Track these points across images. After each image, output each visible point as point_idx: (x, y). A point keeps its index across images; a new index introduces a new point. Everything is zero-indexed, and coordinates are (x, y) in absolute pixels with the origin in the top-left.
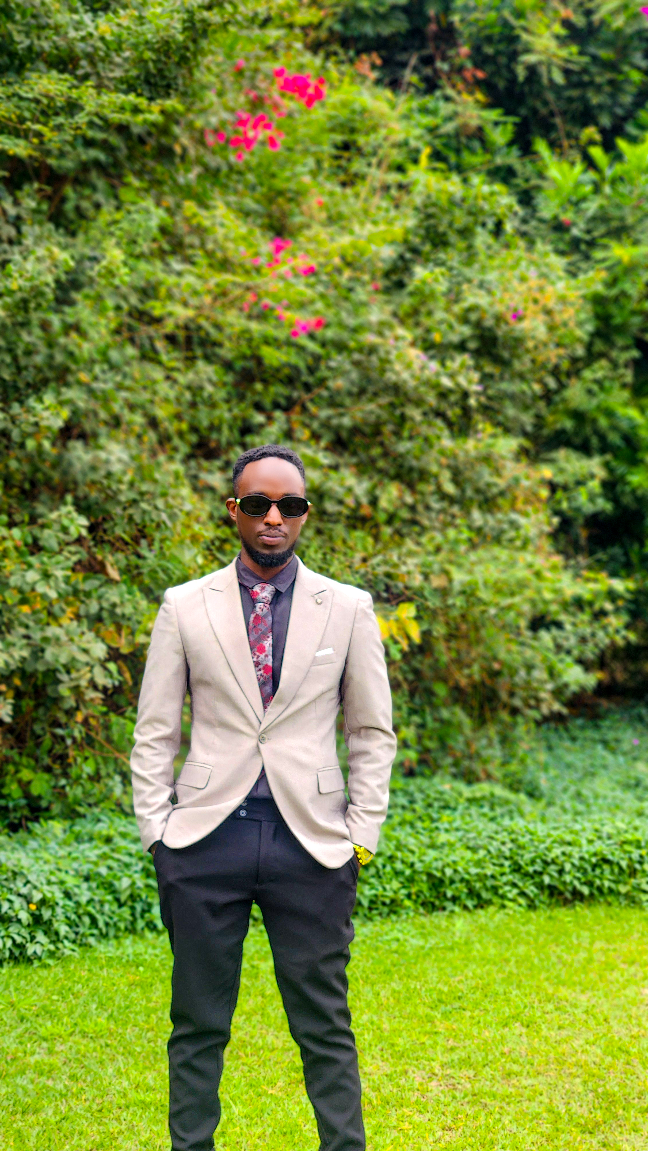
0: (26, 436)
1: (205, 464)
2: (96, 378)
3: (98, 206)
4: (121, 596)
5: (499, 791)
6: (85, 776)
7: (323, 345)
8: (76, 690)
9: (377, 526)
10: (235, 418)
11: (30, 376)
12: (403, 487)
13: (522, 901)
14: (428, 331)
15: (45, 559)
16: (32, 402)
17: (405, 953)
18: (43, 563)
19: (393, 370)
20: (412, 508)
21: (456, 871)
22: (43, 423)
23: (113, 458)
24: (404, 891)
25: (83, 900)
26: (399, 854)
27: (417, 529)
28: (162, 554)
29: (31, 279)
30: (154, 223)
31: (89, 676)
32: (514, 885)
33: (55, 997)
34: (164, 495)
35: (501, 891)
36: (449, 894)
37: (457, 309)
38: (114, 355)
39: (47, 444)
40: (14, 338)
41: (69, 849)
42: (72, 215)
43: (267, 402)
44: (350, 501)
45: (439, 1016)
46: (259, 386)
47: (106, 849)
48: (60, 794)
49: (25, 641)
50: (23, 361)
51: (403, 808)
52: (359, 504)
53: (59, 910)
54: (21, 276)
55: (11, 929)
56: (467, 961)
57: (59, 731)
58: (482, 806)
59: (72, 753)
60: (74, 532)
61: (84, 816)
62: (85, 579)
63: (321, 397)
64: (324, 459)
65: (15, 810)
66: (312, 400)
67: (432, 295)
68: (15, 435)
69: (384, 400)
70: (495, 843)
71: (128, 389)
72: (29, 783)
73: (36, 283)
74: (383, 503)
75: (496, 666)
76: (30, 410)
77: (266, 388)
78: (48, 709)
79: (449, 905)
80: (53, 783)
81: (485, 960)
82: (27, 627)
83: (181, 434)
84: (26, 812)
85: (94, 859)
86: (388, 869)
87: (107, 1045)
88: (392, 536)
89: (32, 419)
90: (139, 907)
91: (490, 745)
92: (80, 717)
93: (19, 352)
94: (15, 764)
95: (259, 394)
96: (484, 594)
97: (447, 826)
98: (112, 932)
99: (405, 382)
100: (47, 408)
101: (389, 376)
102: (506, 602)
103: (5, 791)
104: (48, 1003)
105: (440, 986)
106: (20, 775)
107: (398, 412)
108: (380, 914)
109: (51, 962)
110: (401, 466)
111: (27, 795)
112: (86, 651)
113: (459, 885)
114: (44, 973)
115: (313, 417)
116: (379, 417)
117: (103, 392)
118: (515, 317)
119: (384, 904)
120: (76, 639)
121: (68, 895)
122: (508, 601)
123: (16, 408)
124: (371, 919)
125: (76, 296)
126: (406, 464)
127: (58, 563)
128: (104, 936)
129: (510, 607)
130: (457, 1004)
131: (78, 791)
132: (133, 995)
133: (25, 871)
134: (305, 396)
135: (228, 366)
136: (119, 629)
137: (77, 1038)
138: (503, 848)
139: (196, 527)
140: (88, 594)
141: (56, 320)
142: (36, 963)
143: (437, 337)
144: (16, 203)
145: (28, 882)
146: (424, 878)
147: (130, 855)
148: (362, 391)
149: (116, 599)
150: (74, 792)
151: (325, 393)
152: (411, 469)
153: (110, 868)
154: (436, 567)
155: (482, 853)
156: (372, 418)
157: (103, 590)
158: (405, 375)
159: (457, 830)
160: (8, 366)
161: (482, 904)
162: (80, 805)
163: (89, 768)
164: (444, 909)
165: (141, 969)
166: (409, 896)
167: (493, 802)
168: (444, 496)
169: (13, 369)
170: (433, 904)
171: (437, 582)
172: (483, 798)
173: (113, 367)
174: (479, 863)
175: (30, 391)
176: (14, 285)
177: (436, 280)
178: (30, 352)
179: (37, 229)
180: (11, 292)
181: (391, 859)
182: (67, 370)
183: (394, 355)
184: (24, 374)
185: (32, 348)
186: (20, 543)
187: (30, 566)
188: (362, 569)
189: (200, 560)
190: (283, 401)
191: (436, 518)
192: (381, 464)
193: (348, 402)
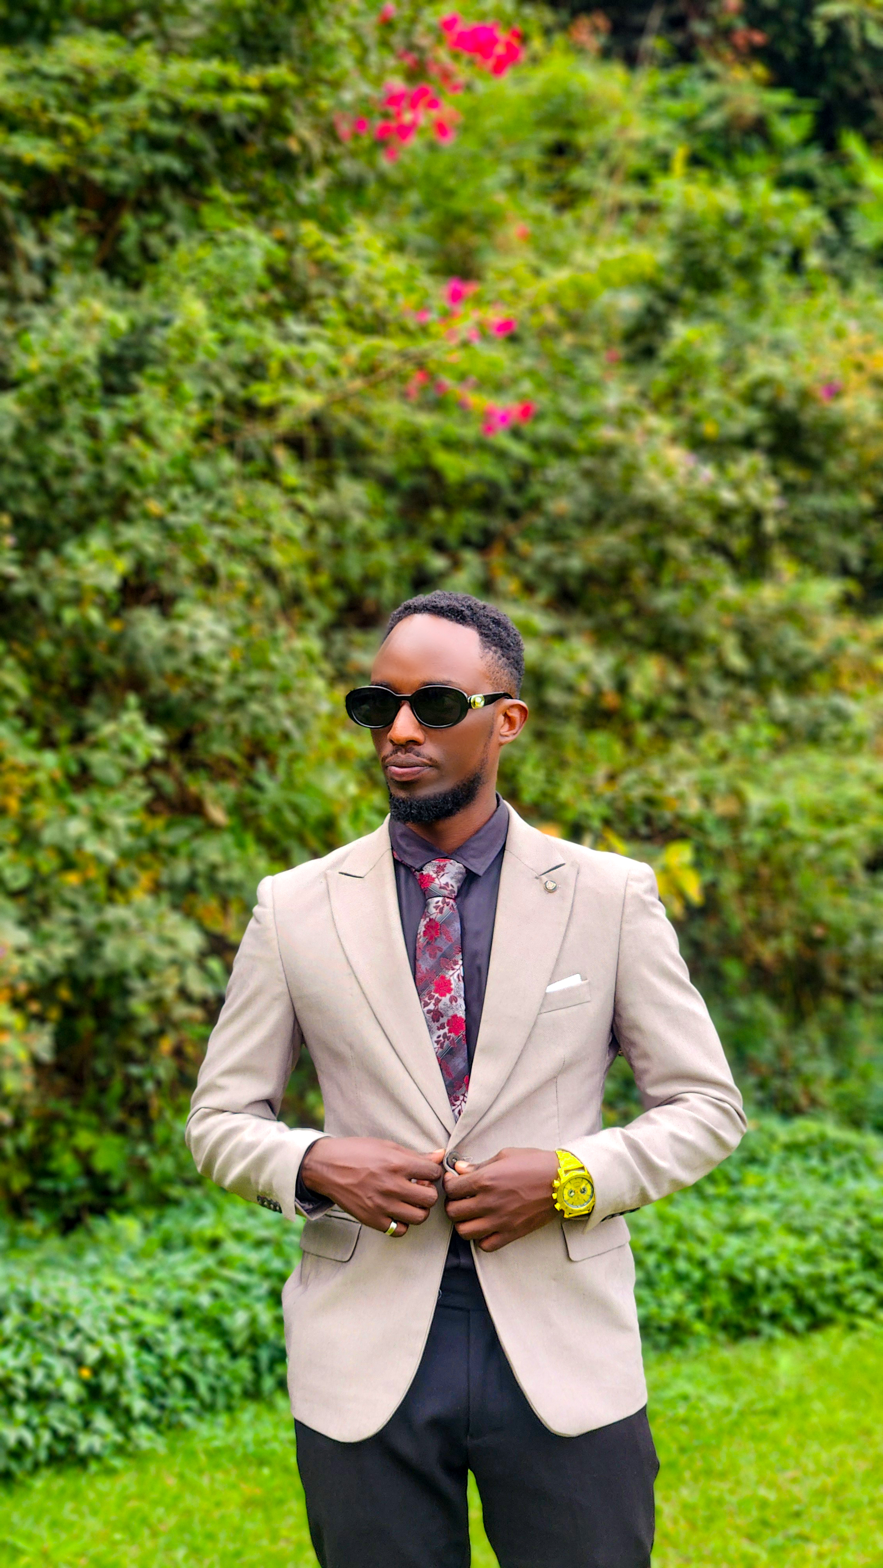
0: (61, 603)
1: (358, 636)
2: (174, 508)
3: (172, 242)
4: (225, 851)
5: (833, 1131)
7: (536, 446)
8: (158, 1004)
9: (628, 723)
10: (402, 566)
11: (69, 508)
12: (666, 662)
15: (96, 798)
16: (71, 549)
18: (93, 806)
19: (644, 482)
20: (681, 695)
21: (773, 1271)
22: (89, 582)
23: (200, 633)
24: (691, 1308)
25: (172, 1351)
26: (682, 1247)
27: (689, 726)
28: (290, 784)
29: (61, 353)
30: (258, 258)
31: (176, 981)
33: (118, 1536)
34: (286, 690)
35: (847, 1302)
36: (766, 1307)
37: (740, 384)
38: (203, 471)
39: (95, 615)
40: (36, 449)
41: (149, 1264)
42: (133, 257)
43: (452, 538)
44: (585, 687)
46: (438, 514)
47: (209, 1261)
48: (141, 1169)
49: (71, 931)
50: (57, 486)
52: (599, 692)
53: (130, 1375)
54: (46, 349)
55: (49, 1414)
56: (802, 1437)
57: (135, 1070)
58: (807, 1157)
59: (156, 1103)
60: (141, 753)
61: (179, 1202)
62: (169, 826)
63: (534, 528)
64: (543, 622)
65: (70, 1195)
66: (521, 533)
67: (700, 365)
68: (46, 601)
69: (633, 528)
70: (833, 1222)
71: (225, 523)
72: (91, 1151)
73: (70, 359)
74: (637, 688)
75: (818, 932)
76: (68, 563)
77: (449, 518)
78: (114, 1036)
79: (765, 1327)
80: (127, 1152)
82: (74, 907)
83: (319, 593)
84: (88, 1197)
85: (190, 1280)
86: (666, 1271)
88: (652, 739)
89: (69, 576)
90: (264, 1355)
91: (813, 1054)
92: (166, 1044)
93: (48, 470)
94: (67, 1123)
95: (439, 525)
96: (798, 825)
97: (754, 1192)
98: (221, 1401)
99: (664, 498)
100: (92, 558)
101: (641, 492)
102: (831, 835)
103: (53, 1166)
104: (106, 1548)
106: (75, 1141)
107: (654, 547)
108: (655, 1345)
109: (117, 1463)
110: (663, 630)
111: (89, 1172)
112: (170, 942)
113: (779, 1294)
114: (105, 1484)
115: (524, 559)
116: (624, 555)
117: (186, 529)
118: (829, 392)
119: (661, 1328)
120: (153, 924)
121: (144, 1345)
122: (836, 834)
123: (46, 560)
125: (137, 379)
126: (670, 627)
127: (117, 804)
128: (209, 1408)
129: (840, 844)
131: (168, 1165)
132: (249, 1527)
133: (72, 1313)
134: (511, 527)
135: (388, 484)
136: (225, 904)
138: (848, 1230)
139: (344, 738)
140: (173, 851)
141: (106, 419)
142: (94, 1466)
143: (709, 429)
144: (43, 240)
145: (77, 1331)
146: (723, 1284)
147: (249, 1270)
148: (598, 517)
149: (217, 857)
150: (162, 1166)
151: (541, 521)
152: (677, 635)
153: (215, 1295)
154: (722, 786)
155: (814, 1239)
156: (614, 558)
157: (197, 843)
158: (664, 489)
159: (772, 1198)
160: (33, 493)
161: (818, 1323)
162: (172, 1184)
164: (756, 1333)
165: (266, 1471)
166: (700, 1315)
167: (824, 1148)
168: (727, 673)
169: (42, 498)
170: (739, 1327)
171: (723, 806)
172: (810, 1142)
173: (201, 489)
174: (810, 1257)
175: (68, 531)
176: (32, 364)
177: (705, 341)
178: (66, 471)
179: (76, 280)
180: (28, 376)
181: (670, 1254)
182: (126, 496)
183: (644, 458)
184: (62, 506)
185: (69, 464)
186: (59, 775)
187: (73, 811)
188: (608, 792)
189: (352, 789)
190: (476, 536)
191: (718, 709)
192: (632, 627)
193: (576, 533)
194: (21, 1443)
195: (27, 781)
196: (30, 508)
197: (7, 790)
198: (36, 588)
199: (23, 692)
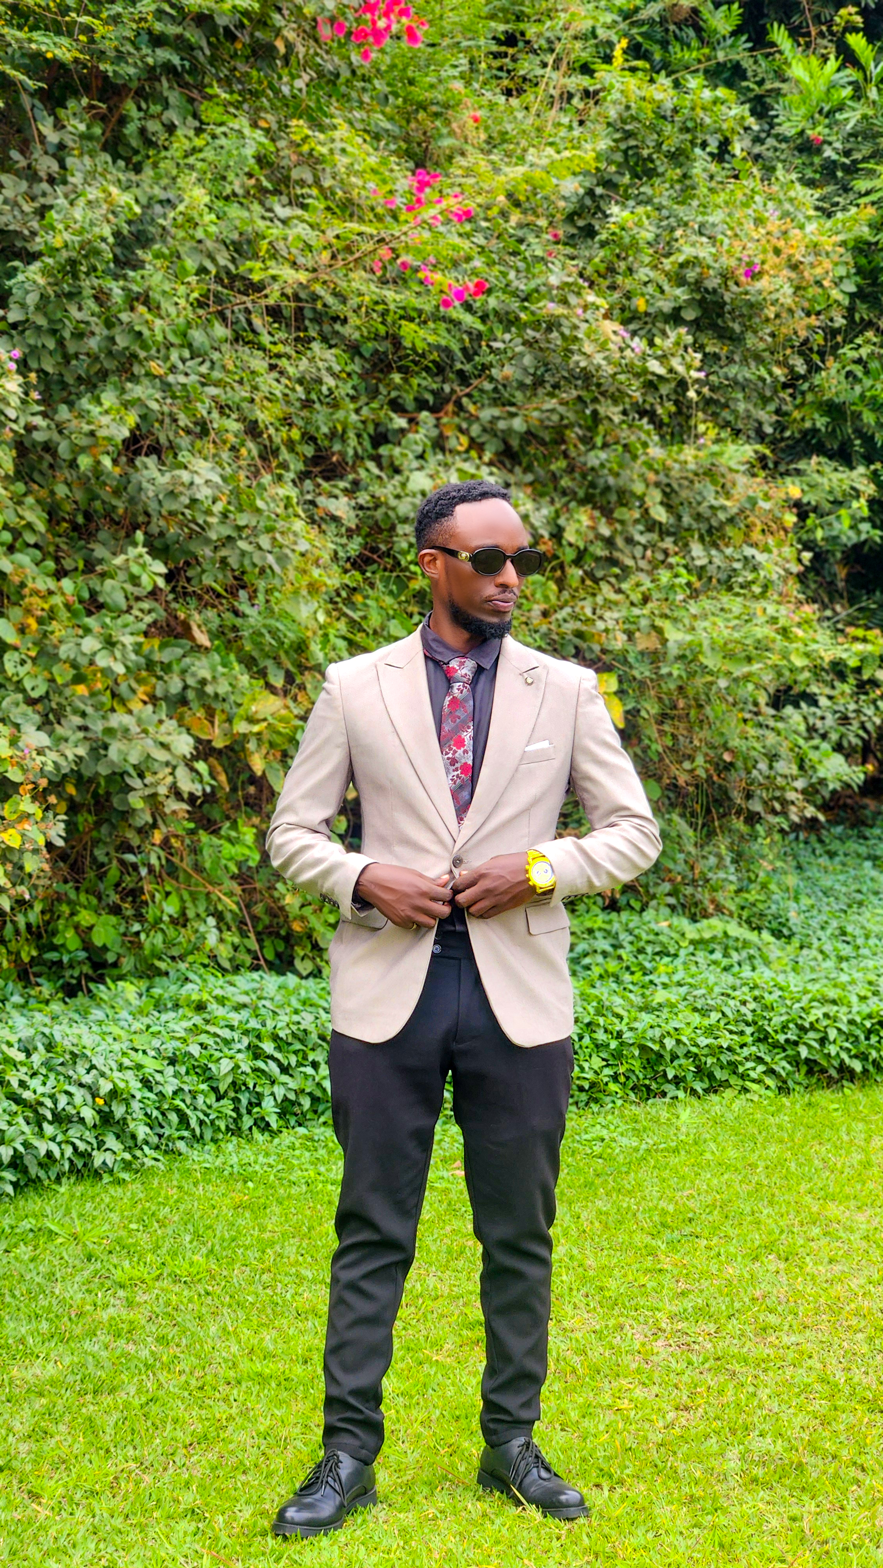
0: (77, 450)
1: (325, 485)
2: (173, 369)
3: (171, 128)
4: (213, 669)
5: (735, 930)
6: (166, 918)
7: (485, 317)
8: (153, 799)
9: (562, 566)
10: (365, 423)
11: (81, 366)
12: (597, 513)
13: (770, 1082)
14: (628, 296)
15: (108, 620)
16: (85, 403)
17: (612, 1158)
18: (104, 626)
19: (581, 352)
20: (609, 542)
21: (678, 1042)
22: (101, 433)
23: (198, 480)
24: (608, 1071)
25: (169, 1090)
26: (601, 1021)
27: (616, 570)
28: (268, 610)
29: (81, 232)
30: (249, 151)
31: (170, 779)
32: (760, 1060)
33: (134, 1226)
34: (270, 530)
35: (741, 1069)
36: (670, 1075)
37: (668, 264)
38: (197, 336)
39: (107, 462)
40: (59, 314)
41: (147, 1021)
42: (135, 142)
43: (409, 400)
45: (663, 1247)
46: (396, 378)
47: (198, 1020)
48: (133, 944)
49: (81, 735)
50: (72, 347)
51: (605, 954)
53: (136, 1105)
54: (67, 228)
55: (71, 1133)
56: (698, 1167)
57: (130, 858)
58: (712, 952)
59: (148, 887)
60: (147, 582)
61: (167, 974)
62: (163, 646)
63: (482, 391)
65: (71, 966)
66: (469, 396)
67: (635, 245)
68: (63, 449)
69: (569, 394)
70: (731, 1003)
71: (218, 383)
72: (91, 928)
73: (88, 236)
74: (570, 536)
75: (727, 757)
76: (82, 415)
77: (405, 380)
78: (114, 827)
79: (670, 1089)
80: (122, 929)
81: (723, 1166)
82: (84, 715)
83: (291, 445)
84: (86, 969)
85: (183, 1034)
86: (586, 1041)
87: (208, 1294)
88: (582, 581)
89: (86, 428)
90: (244, 1099)
91: (720, 866)
92: (157, 837)
93: (67, 334)
94: (70, 902)
95: (397, 388)
96: (710, 661)
97: (665, 980)
98: (208, 1135)
99: (599, 368)
100: (107, 412)
101: (578, 361)
102: (740, 670)
103: (57, 941)
104: (124, 1233)
105: (662, 1204)
106: (76, 919)
107: (589, 411)
109: (126, 1176)
110: (593, 485)
111: (87, 946)
112: (164, 746)
113: (683, 1061)
114: (116, 1191)
115: (473, 419)
116: (562, 417)
117: (184, 387)
118: (747, 274)
119: (581, 1089)
120: (151, 730)
121: (147, 1083)
122: (746, 669)
123: (63, 413)
125: (143, 254)
126: (601, 482)
127: (126, 626)
128: (198, 1139)
129: (747, 678)
130: (687, 1230)
131: (158, 939)
132: (241, 1222)
133: (88, 1053)
134: (460, 390)
135: (354, 349)
136: (211, 715)
137: (166, 1284)
138: (743, 1010)
139: (316, 573)
140: (167, 668)
141: (116, 289)
142: (106, 1178)
143: (640, 304)
144: (59, 126)
145: (93, 1067)
146: (637, 1053)
147: (232, 1028)
148: (539, 382)
149: (206, 674)
150: (153, 941)
151: (488, 386)
152: (608, 488)
153: (204, 1046)
154: (644, 623)
155: (715, 1016)
156: (553, 420)
157: (187, 660)
158: (598, 359)
160: (51, 353)
161: (715, 1087)
162: (160, 959)
163: (171, 908)
164: (664, 1094)
165: (250, 1184)
166: (615, 1078)
167: (727, 944)
168: (652, 526)
169: (57, 358)
170: (648, 1088)
171: (644, 642)
172: (714, 939)
173: (196, 353)
174: (710, 1031)
175: (82, 389)
176: (57, 240)
177: (639, 224)
178: (81, 334)
179: (88, 162)
180: (53, 251)
182: (134, 358)
183: (582, 331)
184: (74, 364)
185: (83, 328)
186: (73, 599)
187: (87, 631)
189: (322, 617)
190: (430, 398)
191: (643, 557)
192: (565, 482)
193: (519, 396)
194: (49, 1154)
195: (46, 605)
196: (49, 366)
197: (28, 611)
198: (56, 437)
199: (41, 527)
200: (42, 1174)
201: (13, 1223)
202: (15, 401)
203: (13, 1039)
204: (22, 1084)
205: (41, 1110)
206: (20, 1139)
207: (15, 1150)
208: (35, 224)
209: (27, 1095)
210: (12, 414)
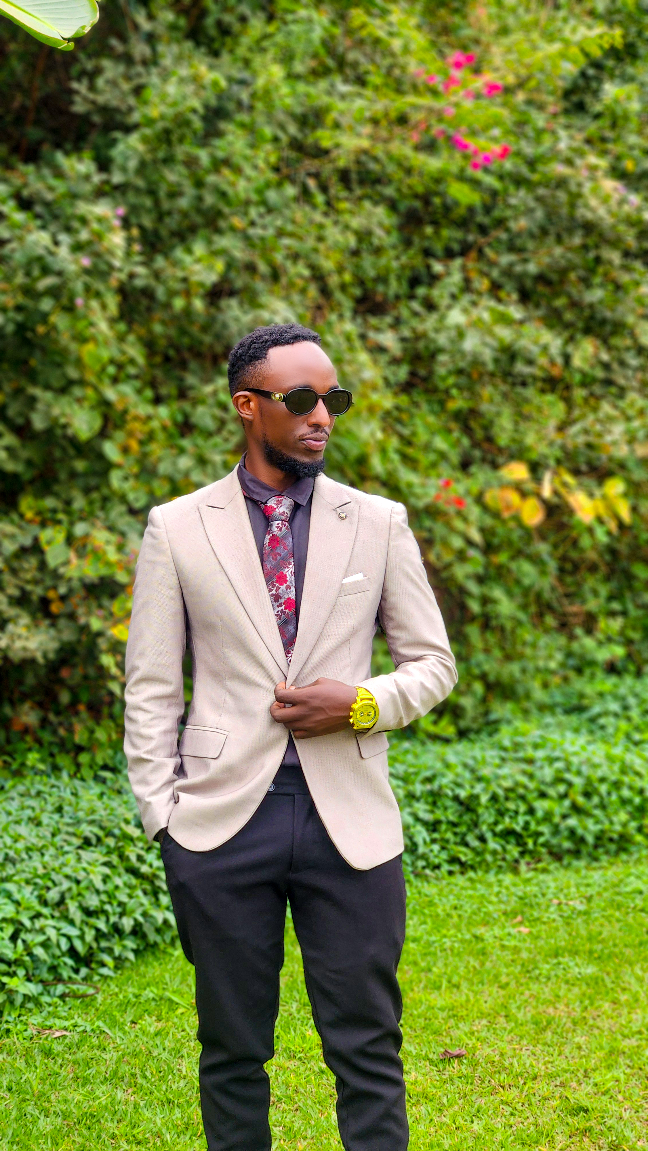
0: (172, 294)
1: (373, 321)
2: (253, 224)
3: (243, 19)
7: (501, 177)
9: (568, 387)
10: (403, 267)
11: (172, 222)
12: (598, 342)
14: (618, 158)
15: (200, 441)
16: (179, 253)
18: (196, 446)
19: (586, 206)
20: (606, 366)
22: (195, 278)
24: (633, 825)
26: (626, 779)
27: (613, 390)
29: (174, 104)
30: (317, 34)
38: (272, 196)
39: (198, 304)
40: (155, 177)
42: (213, 32)
43: (438, 248)
44: (543, 361)
46: (429, 230)
50: (166, 205)
51: (616, 715)
52: (552, 362)
54: (162, 101)
63: (499, 241)
64: (516, 312)
66: (490, 245)
67: (626, 117)
68: (160, 293)
69: (577, 240)
71: (291, 235)
73: (181, 108)
74: (577, 362)
76: (176, 264)
77: (437, 233)
83: (343, 287)
86: (614, 797)
88: (586, 400)
89: (180, 274)
93: (162, 194)
95: (428, 238)
99: (601, 219)
100: (198, 261)
101: (582, 213)
107: (592, 255)
108: (607, 853)
110: (592, 317)
115: (492, 264)
116: (569, 261)
117: (262, 239)
119: (611, 840)
123: (160, 262)
124: (596, 859)
125: (223, 125)
126: (599, 316)
127: (215, 446)
134: (482, 240)
135: (392, 205)
139: (375, 397)
141: (204, 156)
143: (629, 165)
144: (151, 17)
148: (544, 232)
151: (504, 236)
152: (604, 321)
154: (641, 433)
156: (563, 263)
158: (602, 212)
160: (149, 211)
166: (640, 830)
169: (154, 215)
171: (643, 450)
173: (270, 210)
175: (175, 240)
176: (154, 112)
177: (629, 98)
178: (174, 194)
179: (175, 49)
180: (150, 122)
181: (617, 785)
182: (219, 214)
183: (587, 188)
184: (167, 220)
185: (176, 189)
186: (169, 423)
187: (182, 451)
188: (559, 440)
189: (379, 435)
190: (456, 247)
191: (634, 377)
192: (568, 316)
193: (530, 245)
195: (146, 429)
196: (147, 222)
197: (131, 434)
198: (153, 283)
199: (141, 360)
200: (158, 939)
201: (136, 991)
202: (120, 253)
203: (130, 816)
204: (140, 858)
205: (158, 883)
206: (139, 911)
207: (135, 920)
208: (132, 101)
209: (144, 869)
210: (117, 263)
